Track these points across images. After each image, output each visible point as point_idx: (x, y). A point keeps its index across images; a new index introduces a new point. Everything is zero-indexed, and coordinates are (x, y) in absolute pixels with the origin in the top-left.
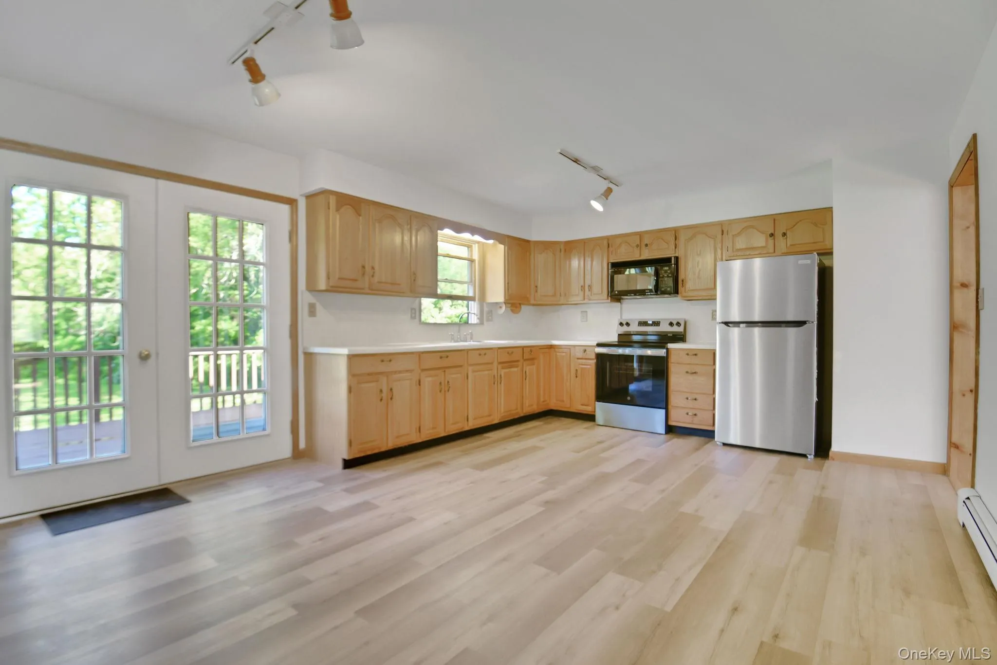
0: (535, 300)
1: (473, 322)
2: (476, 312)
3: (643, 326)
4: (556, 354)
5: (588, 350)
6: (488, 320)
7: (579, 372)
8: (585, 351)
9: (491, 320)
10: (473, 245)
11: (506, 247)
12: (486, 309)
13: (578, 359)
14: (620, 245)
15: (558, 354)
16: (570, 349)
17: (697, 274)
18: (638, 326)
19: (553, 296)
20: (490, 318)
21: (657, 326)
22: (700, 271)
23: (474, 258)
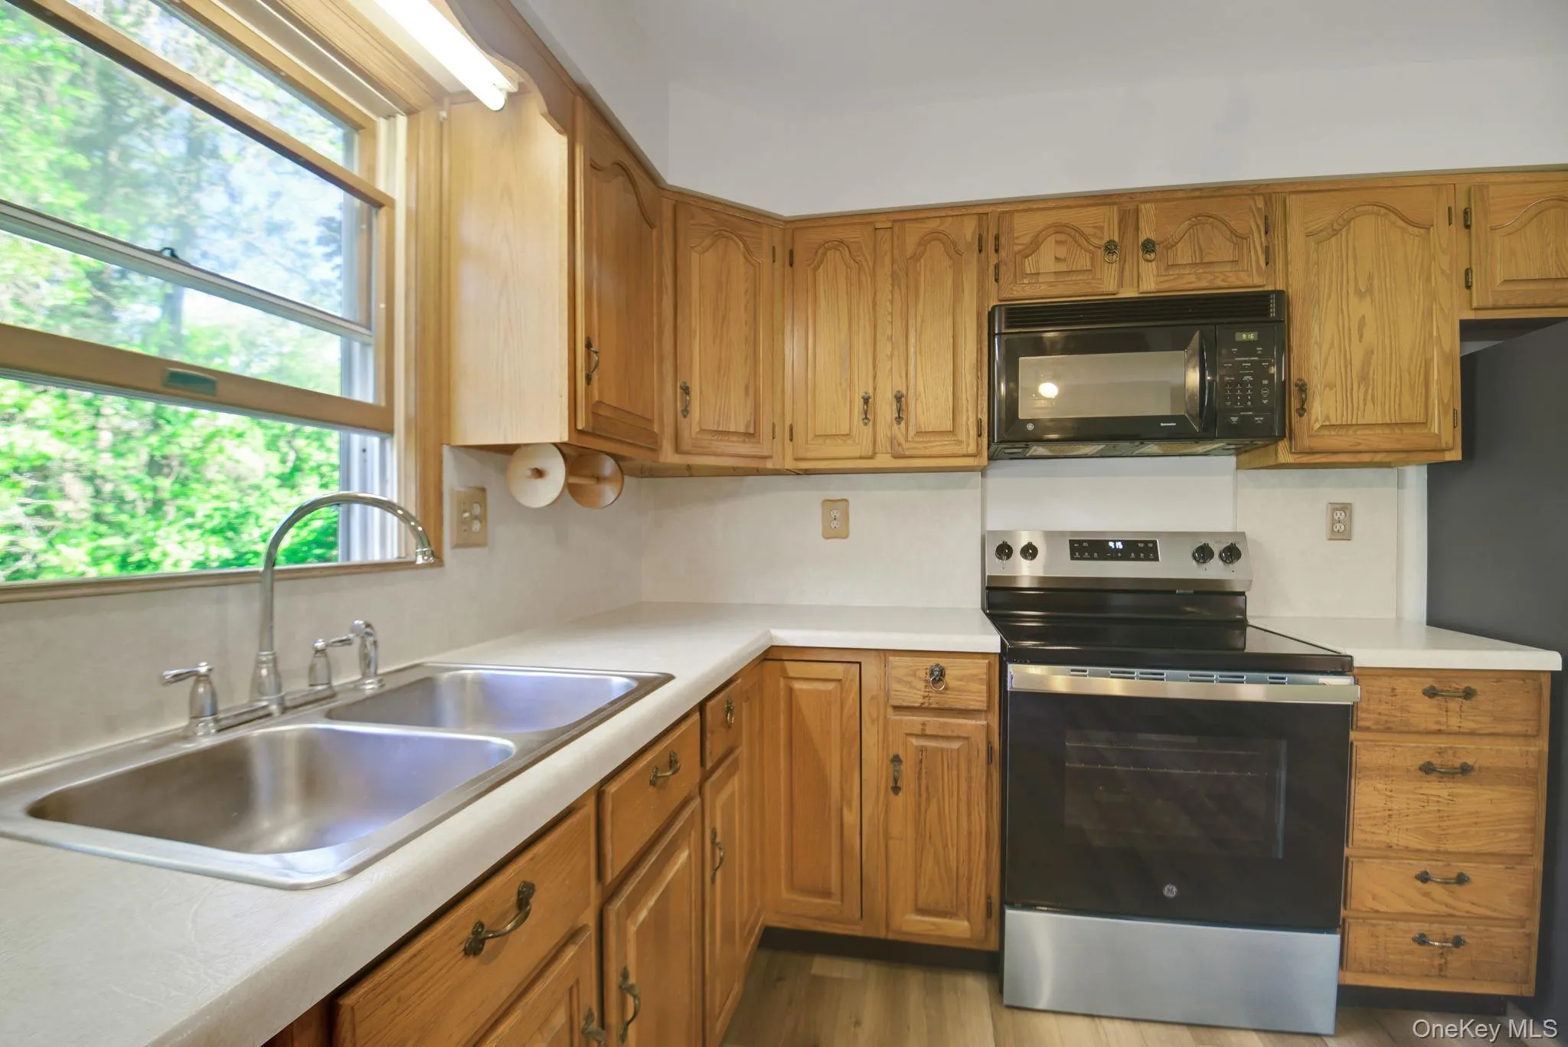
0: (677, 449)
1: (376, 556)
2: (392, 496)
3: (1092, 558)
4: (790, 691)
5: (954, 671)
6: (463, 543)
7: (908, 769)
8: (938, 676)
9: (479, 542)
10: (382, 124)
11: (579, 151)
12: (453, 478)
13: (897, 708)
14: (1034, 246)
15: (798, 686)
16: (860, 663)
17: (1357, 363)
18: (1073, 558)
19: (747, 435)
20: (476, 526)
21: (1147, 559)
22: (1369, 355)
23: (381, 186)
